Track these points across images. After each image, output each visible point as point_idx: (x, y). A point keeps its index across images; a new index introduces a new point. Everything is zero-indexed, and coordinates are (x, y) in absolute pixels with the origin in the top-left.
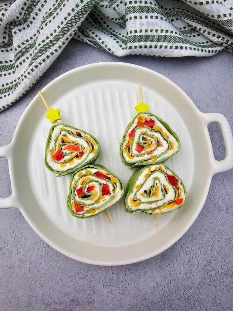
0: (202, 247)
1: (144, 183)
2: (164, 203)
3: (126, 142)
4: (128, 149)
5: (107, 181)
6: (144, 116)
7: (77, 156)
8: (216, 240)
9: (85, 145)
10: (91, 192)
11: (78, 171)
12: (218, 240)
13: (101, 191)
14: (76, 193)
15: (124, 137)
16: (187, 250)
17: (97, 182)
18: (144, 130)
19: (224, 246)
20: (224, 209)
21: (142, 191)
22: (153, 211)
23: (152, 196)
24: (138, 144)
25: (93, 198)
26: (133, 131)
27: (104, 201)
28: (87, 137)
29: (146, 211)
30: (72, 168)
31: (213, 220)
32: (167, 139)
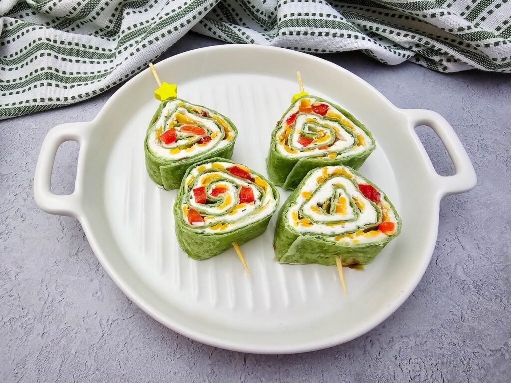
0: (442, 363)
1: (316, 191)
2: (359, 228)
3: (283, 130)
4: (285, 140)
5: (249, 183)
6: (310, 100)
7: (199, 142)
8: (470, 350)
9: (214, 128)
10: (219, 195)
11: (198, 163)
12: (475, 350)
13: (237, 196)
14: (192, 193)
15: (279, 123)
17: (232, 182)
18: (312, 117)
19: (491, 366)
20: (472, 287)
21: (314, 202)
22: (337, 240)
23: (333, 211)
24: (302, 135)
25: (222, 205)
26: (293, 117)
27: (243, 211)
28: (218, 118)
29: (325, 238)
30: (190, 157)
31: (453, 306)
32: (350, 130)
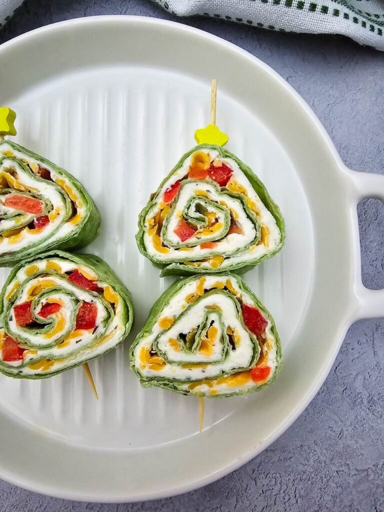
0: (301, 480)
1: (182, 314)
2: (223, 372)
3: (156, 210)
4: (156, 227)
5: (95, 297)
6: (208, 155)
7: (31, 226)
8: (335, 469)
9: (56, 201)
10: (49, 317)
11: (29, 260)
12: (341, 469)
13: (74, 318)
14: (12, 312)
15: (153, 197)
16: (265, 482)
17: (70, 294)
18: (203, 187)
19: (351, 486)
20: (365, 401)
21: (174, 333)
22: (192, 387)
23: (195, 349)
24: (185, 219)
25: (51, 332)
26: (177, 186)
27: (77, 342)
28: (63, 182)
29: (176, 384)
30: (15, 252)
31: (336, 421)
32: (254, 216)
